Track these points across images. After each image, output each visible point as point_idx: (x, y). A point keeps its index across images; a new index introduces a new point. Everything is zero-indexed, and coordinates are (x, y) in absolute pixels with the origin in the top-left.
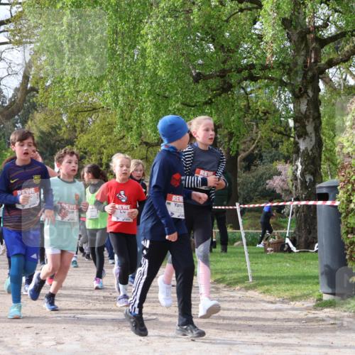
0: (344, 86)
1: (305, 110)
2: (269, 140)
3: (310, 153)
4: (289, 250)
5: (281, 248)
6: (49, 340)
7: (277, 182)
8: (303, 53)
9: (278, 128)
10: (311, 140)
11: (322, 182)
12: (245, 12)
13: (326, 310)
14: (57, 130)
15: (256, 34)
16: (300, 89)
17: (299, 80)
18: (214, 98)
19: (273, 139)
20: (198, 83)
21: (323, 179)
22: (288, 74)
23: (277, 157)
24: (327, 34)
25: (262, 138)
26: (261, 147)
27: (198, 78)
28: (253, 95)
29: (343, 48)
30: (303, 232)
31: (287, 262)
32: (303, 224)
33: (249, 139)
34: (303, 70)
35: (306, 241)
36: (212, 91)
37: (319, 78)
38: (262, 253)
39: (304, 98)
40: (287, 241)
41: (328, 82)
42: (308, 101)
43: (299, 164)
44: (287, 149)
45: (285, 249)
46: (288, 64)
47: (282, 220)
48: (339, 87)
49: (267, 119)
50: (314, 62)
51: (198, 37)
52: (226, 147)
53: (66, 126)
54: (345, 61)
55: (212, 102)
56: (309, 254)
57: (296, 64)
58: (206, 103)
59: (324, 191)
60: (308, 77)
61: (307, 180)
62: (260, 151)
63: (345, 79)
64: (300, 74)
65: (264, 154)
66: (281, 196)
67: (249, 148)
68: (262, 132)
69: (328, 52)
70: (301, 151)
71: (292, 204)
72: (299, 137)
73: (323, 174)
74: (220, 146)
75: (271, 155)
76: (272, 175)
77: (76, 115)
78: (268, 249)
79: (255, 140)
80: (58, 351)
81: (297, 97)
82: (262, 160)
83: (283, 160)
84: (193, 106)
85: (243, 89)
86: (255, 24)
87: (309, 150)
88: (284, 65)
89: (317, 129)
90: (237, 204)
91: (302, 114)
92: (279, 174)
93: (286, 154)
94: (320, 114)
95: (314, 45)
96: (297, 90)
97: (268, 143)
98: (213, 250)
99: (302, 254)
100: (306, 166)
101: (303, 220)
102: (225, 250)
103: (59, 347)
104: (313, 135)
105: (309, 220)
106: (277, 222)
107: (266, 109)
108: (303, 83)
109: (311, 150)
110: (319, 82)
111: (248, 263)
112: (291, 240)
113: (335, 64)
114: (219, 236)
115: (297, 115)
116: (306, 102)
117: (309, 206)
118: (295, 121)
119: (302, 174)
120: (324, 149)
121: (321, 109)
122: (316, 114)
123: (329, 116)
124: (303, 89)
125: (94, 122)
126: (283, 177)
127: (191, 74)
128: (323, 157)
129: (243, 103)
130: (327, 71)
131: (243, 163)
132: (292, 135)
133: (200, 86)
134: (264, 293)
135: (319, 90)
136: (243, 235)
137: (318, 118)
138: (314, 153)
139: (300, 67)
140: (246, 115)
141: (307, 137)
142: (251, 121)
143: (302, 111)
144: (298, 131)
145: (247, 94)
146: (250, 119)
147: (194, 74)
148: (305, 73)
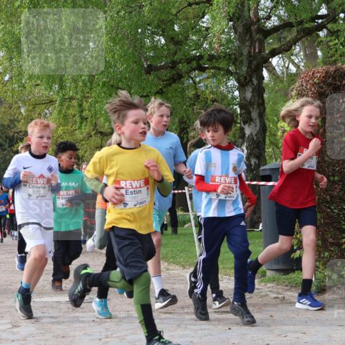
0: (287, 74)
1: (250, 97)
3: (255, 138)
6: (6, 324)
8: (247, 44)
10: (256, 126)
11: (266, 164)
12: (194, 6)
13: (269, 285)
14: (16, 123)
15: (204, 27)
16: (245, 78)
17: (244, 69)
18: (165, 87)
20: (150, 74)
21: (268, 162)
22: (234, 64)
24: (270, 25)
27: (150, 69)
28: (202, 84)
29: (285, 38)
34: (248, 60)
36: (163, 81)
37: (263, 67)
39: (249, 86)
41: (272, 70)
42: (253, 89)
43: (244, 148)
44: (234, 134)
46: (235, 54)
48: (282, 75)
50: (258, 52)
53: (25, 119)
54: (287, 51)
55: (163, 92)
56: (254, 233)
57: (241, 54)
59: (268, 173)
60: (253, 66)
61: (253, 163)
63: (288, 68)
64: (245, 63)
70: (247, 136)
72: (245, 123)
73: (267, 158)
77: (34, 108)
80: (14, 334)
81: (242, 86)
85: (192, 78)
86: (203, 17)
87: (254, 134)
88: (230, 55)
89: (262, 115)
90: (186, 188)
91: (247, 101)
94: (264, 101)
95: (258, 35)
96: (243, 80)
98: (164, 232)
100: (252, 150)
102: (175, 231)
103: (15, 330)
104: (258, 121)
107: (215, 97)
108: (248, 72)
109: (256, 135)
110: (263, 70)
113: (279, 54)
115: (242, 102)
116: (251, 90)
118: (241, 108)
119: (248, 158)
120: (268, 134)
121: (265, 96)
122: (260, 101)
123: (273, 103)
124: (248, 78)
125: (51, 114)
127: (143, 66)
128: (267, 141)
129: (190, 93)
130: (270, 60)
132: (239, 121)
133: (151, 77)
135: (263, 78)
136: (192, 217)
137: (262, 105)
138: (258, 138)
139: (245, 57)
140: (196, 103)
141: (252, 123)
142: (200, 109)
143: (247, 98)
144: (244, 117)
145: (195, 84)
146: (198, 107)
147: (145, 66)
148: (250, 63)
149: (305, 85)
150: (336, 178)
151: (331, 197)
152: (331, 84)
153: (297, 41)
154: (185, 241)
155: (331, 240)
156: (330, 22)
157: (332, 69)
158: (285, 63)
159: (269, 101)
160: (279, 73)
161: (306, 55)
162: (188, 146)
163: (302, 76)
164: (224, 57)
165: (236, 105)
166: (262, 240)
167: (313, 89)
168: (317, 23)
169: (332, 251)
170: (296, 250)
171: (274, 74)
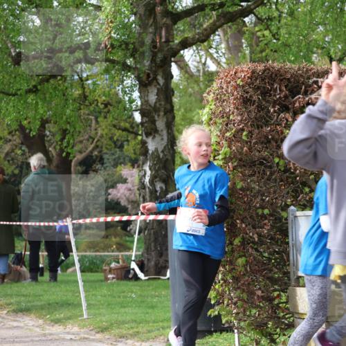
0: (204, 73)
1: (154, 101)
2: (111, 138)
3: (161, 155)
4: (136, 278)
5: (125, 274)
7: (122, 191)
8: (151, 30)
9: (122, 124)
10: (162, 139)
15: (92, 5)
16: (148, 75)
17: (147, 63)
18: (40, 85)
19: (115, 138)
22: (132, 55)
23: (122, 160)
24: (180, 8)
25: (102, 136)
26: (102, 147)
28: (90, 82)
29: (202, 25)
30: (153, 253)
31: (132, 292)
32: (153, 244)
33: (86, 137)
34: (152, 51)
35: (156, 265)
37: (171, 62)
38: (102, 281)
39: (153, 86)
40: (133, 265)
41: (183, 67)
42: (158, 89)
43: (147, 168)
44: (134, 150)
45: (130, 276)
46: (133, 43)
47: (128, 239)
48: (197, 74)
49: (109, 112)
50: (165, 42)
51: (19, 6)
52: (58, 147)
54: (203, 41)
55: (37, 90)
56: (160, 281)
57: (142, 44)
58: (29, 91)
60: (158, 60)
61: (158, 189)
62: (100, 152)
63: (205, 64)
64: (148, 54)
65: (106, 157)
66: (128, 208)
67: (87, 149)
68: (103, 128)
69: (182, 30)
70: (150, 152)
71: (139, 219)
72: (148, 135)
74: (50, 146)
75: (114, 157)
76: (116, 183)
78: (110, 276)
79: (94, 139)
81: (144, 85)
82: (103, 164)
83: (129, 164)
84: (14, 95)
87: (160, 150)
88: (127, 44)
89: (170, 125)
91: (150, 106)
92: (125, 181)
93: (133, 156)
94: (172, 107)
95: (165, 20)
96: (144, 78)
97: (110, 142)
98: (40, 278)
99: (151, 282)
100: (157, 171)
101: (152, 239)
102: (54, 277)
104: (165, 132)
105: (160, 239)
106: (122, 242)
107: (108, 99)
108: (151, 68)
109: (163, 152)
110: (171, 66)
111: (82, 295)
112: (138, 265)
113: (192, 45)
114: (47, 261)
115: (144, 107)
116: (156, 91)
117: (160, 222)
118: (143, 114)
119: (152, 182)
121: (175, 100)
122: (168, 107)
123: (186, 111)
124: (151, 75)
126: (129, 185)
127: (10, 54)
129: (77, 92)
130: (182, 52)
131: (79, 168)
132: (140, 133)
134: (102, 331)
135: (172, 77)
136: (76, 259)
137: (170, 111)
138: (165, 155)
139: (148, 47)
140: (82, 107)
141: (156, 135)
142: (88, 115)
143: (150, 102)
144: (146, 127)
145: (82, 81)
146: (87, 112)
147: (13, 54)
148: (154, 55)
149: (225, 87)
150: (266, 211)
151: (260, 235)
152: (258, 88)
153: (216, 30)
154: (67, 291)
155: (259, 293)
156: (258, 6)
157: (260, 67)
158: (200, 58)
159: (180, 108)
160: (193, 71)
161: (228, 48)
162: (73, 164)
163: (222, 75)
164: (120, 46)
165: (136, 110)
166: (170, 291)
167: (235, 93)
168: (242, 6)
169: (261, 308)
170: (214, 305)
171: (186, 72)
